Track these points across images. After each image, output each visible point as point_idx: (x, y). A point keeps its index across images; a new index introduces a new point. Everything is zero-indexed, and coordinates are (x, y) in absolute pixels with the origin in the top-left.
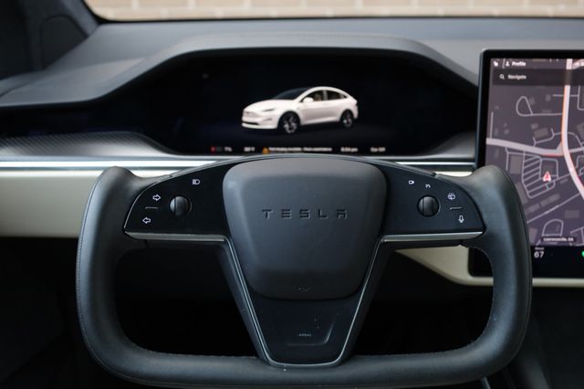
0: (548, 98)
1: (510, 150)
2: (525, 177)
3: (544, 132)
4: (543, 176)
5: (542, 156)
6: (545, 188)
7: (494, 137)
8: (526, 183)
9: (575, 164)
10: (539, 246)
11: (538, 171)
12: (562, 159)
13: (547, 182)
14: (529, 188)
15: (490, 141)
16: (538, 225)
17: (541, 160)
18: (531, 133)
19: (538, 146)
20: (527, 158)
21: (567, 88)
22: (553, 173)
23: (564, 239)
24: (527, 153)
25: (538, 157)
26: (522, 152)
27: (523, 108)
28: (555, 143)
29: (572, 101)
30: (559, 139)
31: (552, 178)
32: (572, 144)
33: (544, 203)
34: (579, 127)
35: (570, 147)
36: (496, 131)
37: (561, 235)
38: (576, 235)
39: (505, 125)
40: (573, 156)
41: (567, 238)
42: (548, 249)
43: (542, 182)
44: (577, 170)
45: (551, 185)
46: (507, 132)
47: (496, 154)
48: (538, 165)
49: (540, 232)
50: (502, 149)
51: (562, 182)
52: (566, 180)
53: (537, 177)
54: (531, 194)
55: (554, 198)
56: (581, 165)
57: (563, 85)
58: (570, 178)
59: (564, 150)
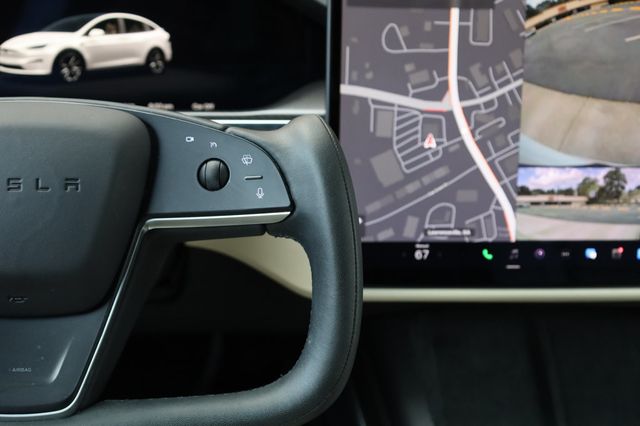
0: (428, 26)
1: (375, 102)
2: (398, 142)
3: (423, 76)
4: (423, 140)
5: (422, 112)
6: (427, 158)
7: (351, 83)
8: (400, 150)
9: (469, 124)
10: (422, 243)
11: (416, 133)
12: (450, 115)
13: (430, 148)
14: (405, 158)
15: (345, 89)
16: (419, 211)
17: (421, 117)
18: (405, 78)
19: (416, 96)
20: (400, 113)
21: (455, 13)
22: (438, 135)
23: (457, 232)
24: (400, 106)
25: (416, 113)
26: (392, 105)
27: (393, 41)
28: (440, 92)
29: (463, 31)
30: (444, 87)
31: (438, 144)
32: (465, 94)
33: (426, 180)
34: (475, 69)
35: (462, 98)
36: (355, 75)
37: (452, 225)
38: (473, 226)
39: (367, 65)
40: (467, 111)
41: (461, 230)
42: (435, 246)
43: (422, 149)
44: (473, 132)
45: (435, 153)
46: (369, 76)
47: (356, 109)
48: (416, 124)
49: (422, 222)
50: (363, 101)
51: (452, 149)
52: (457, 147)
53: (415, 142)
54: (408, 167)
55: (441, 172)
56: (478, 124)
57: (447, 7)
58: (462, 143)
59: (453, 102)
